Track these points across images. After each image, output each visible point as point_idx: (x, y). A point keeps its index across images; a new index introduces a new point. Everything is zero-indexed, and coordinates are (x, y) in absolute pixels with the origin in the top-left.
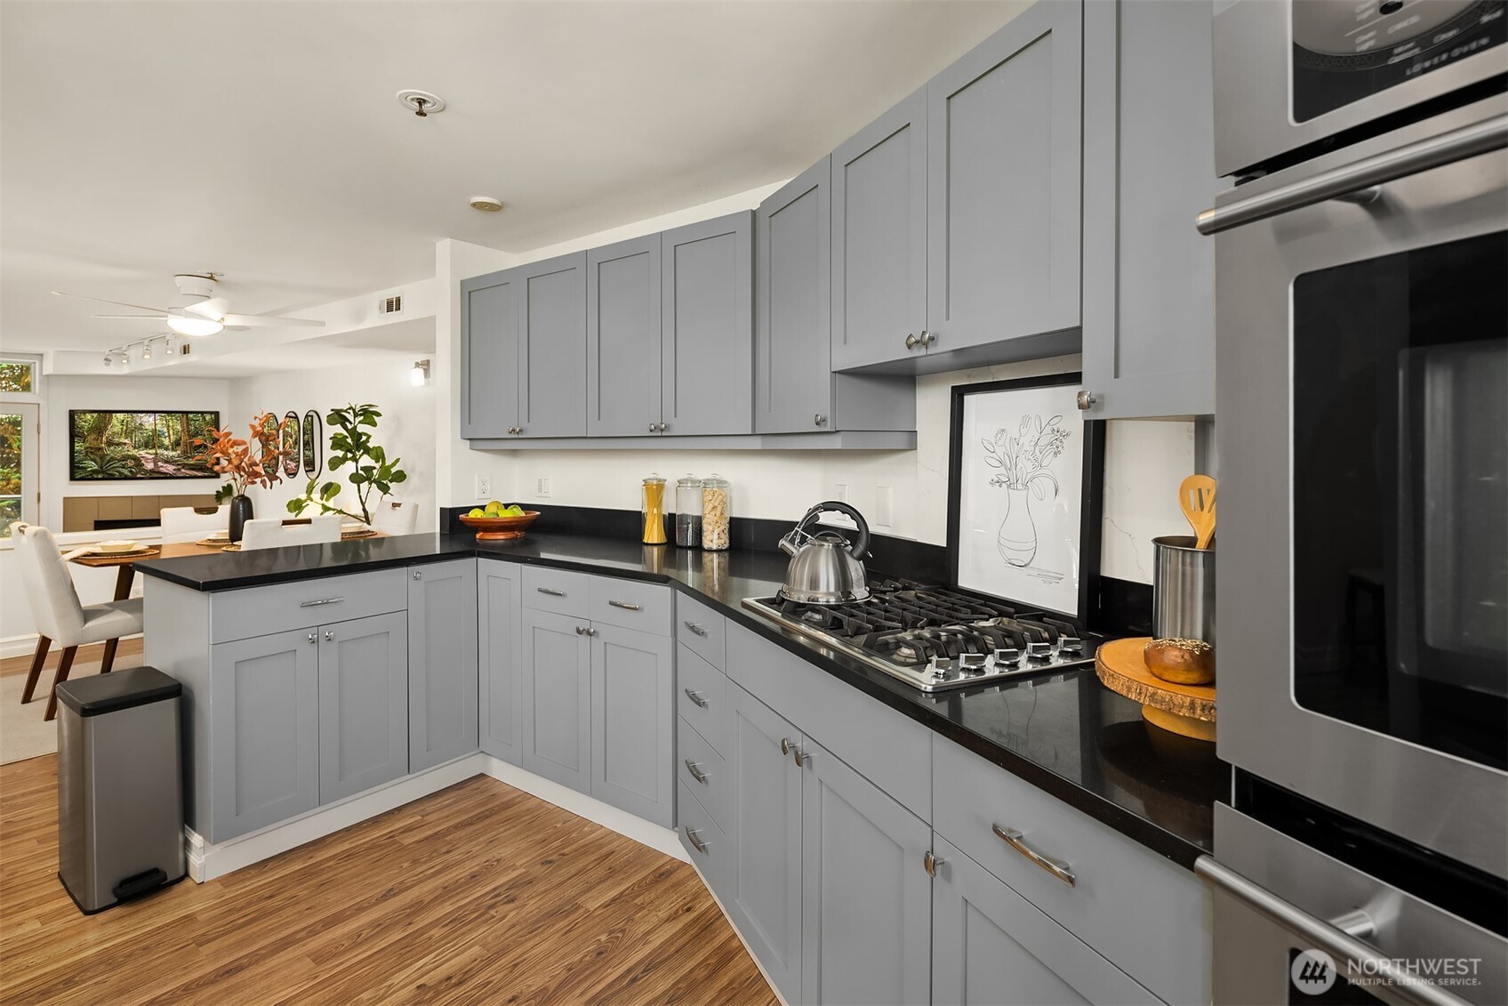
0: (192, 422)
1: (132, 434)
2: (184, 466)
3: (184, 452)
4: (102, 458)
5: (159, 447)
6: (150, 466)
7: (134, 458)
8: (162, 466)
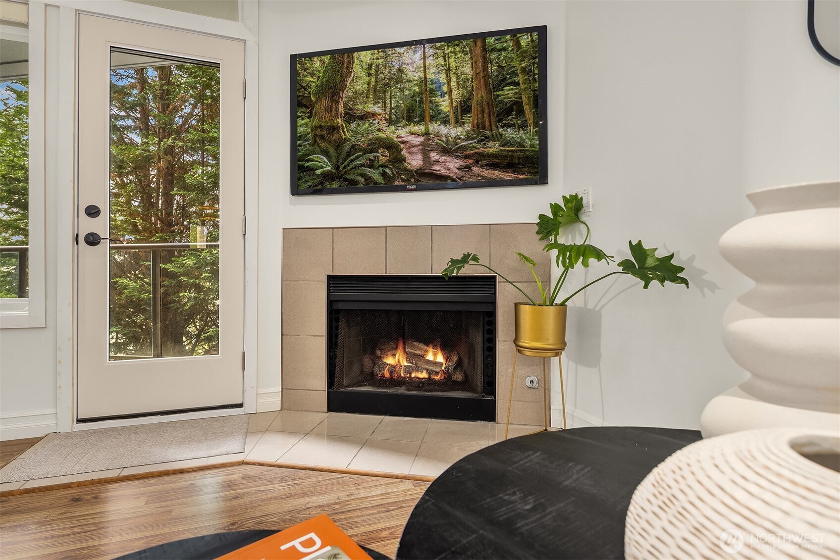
0: (494, 56)
1: (384, 92)
2: (479, 158)
3: (479, 127)
4: (338, 146)
5: (433, 118)
6: (415, 162)
7: (391, 146)
8: (437, 161)
